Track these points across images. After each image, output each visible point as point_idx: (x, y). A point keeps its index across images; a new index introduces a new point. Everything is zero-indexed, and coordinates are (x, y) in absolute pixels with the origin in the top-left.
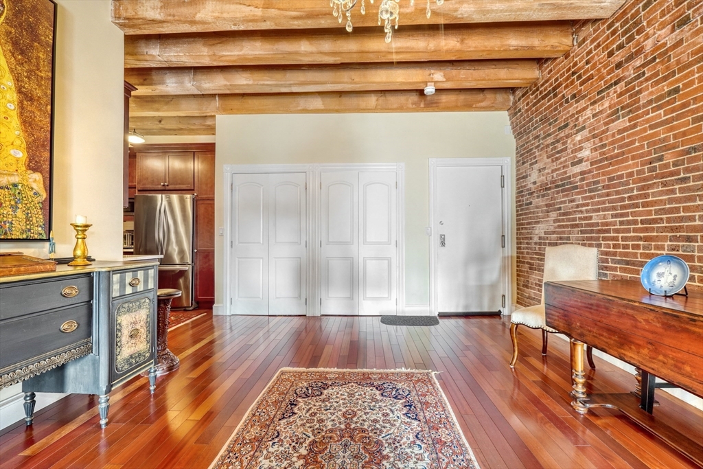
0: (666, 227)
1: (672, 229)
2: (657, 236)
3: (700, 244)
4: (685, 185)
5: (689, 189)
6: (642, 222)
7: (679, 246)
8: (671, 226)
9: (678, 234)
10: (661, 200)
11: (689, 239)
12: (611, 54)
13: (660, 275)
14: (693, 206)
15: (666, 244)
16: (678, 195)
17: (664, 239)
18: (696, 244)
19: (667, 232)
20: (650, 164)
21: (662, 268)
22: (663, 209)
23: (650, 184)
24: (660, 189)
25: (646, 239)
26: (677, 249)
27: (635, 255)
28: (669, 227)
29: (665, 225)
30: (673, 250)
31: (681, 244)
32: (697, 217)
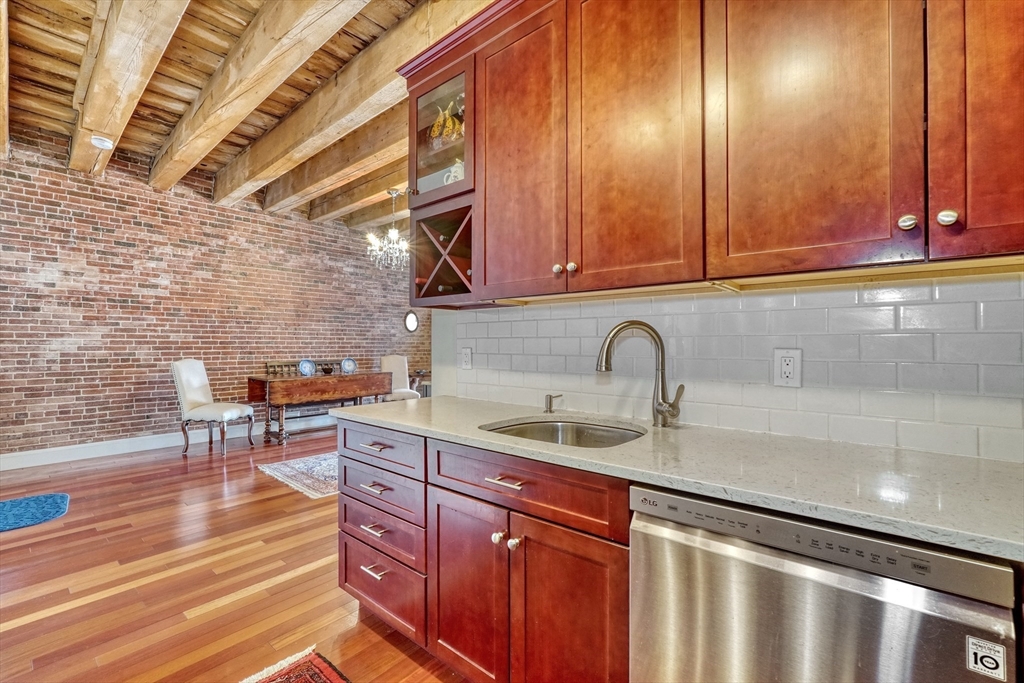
1: (242, 348)
6: (221, 343)
12: (203, 223)
17: (237, 353)
18: (254, 356)
19: (239, 349)
20: (229, 309)
22: (236, 336)
23: (229, 321)
24: (235, 325)
25: (224, 353)
26: (244, 358)
27: (216, 364)
29: (237, 345)
31: (246, 356)
32: (255, 342)
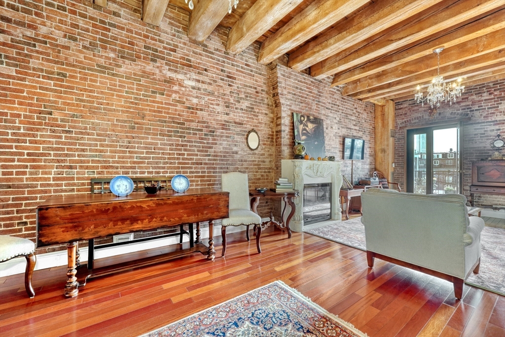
0: (53, 159)
1: (58, 161)
2: (45, 165)
3: (78, 170)
4: (70, 135)
5: (71, 138)
7: (63, 172)
8: (58, 159)
9: (63, 164)
10: (50, 141)
11: (71, 167)
13: (118, 186)
14: (75, 148)
15: (53, 170)
16: (63, 140)
17: (52, 167)
18: (76, 170)
19: (54, 162)
20: (40, 114)
21: (118, 183)
22: (51, 147)
23: (40, 129)
24: (49, 133)
26: (62, 173)
28: (55, 159)
29: (52, 158)
30: (59, 174)
31: (65, 170)
32: (76, 155)
